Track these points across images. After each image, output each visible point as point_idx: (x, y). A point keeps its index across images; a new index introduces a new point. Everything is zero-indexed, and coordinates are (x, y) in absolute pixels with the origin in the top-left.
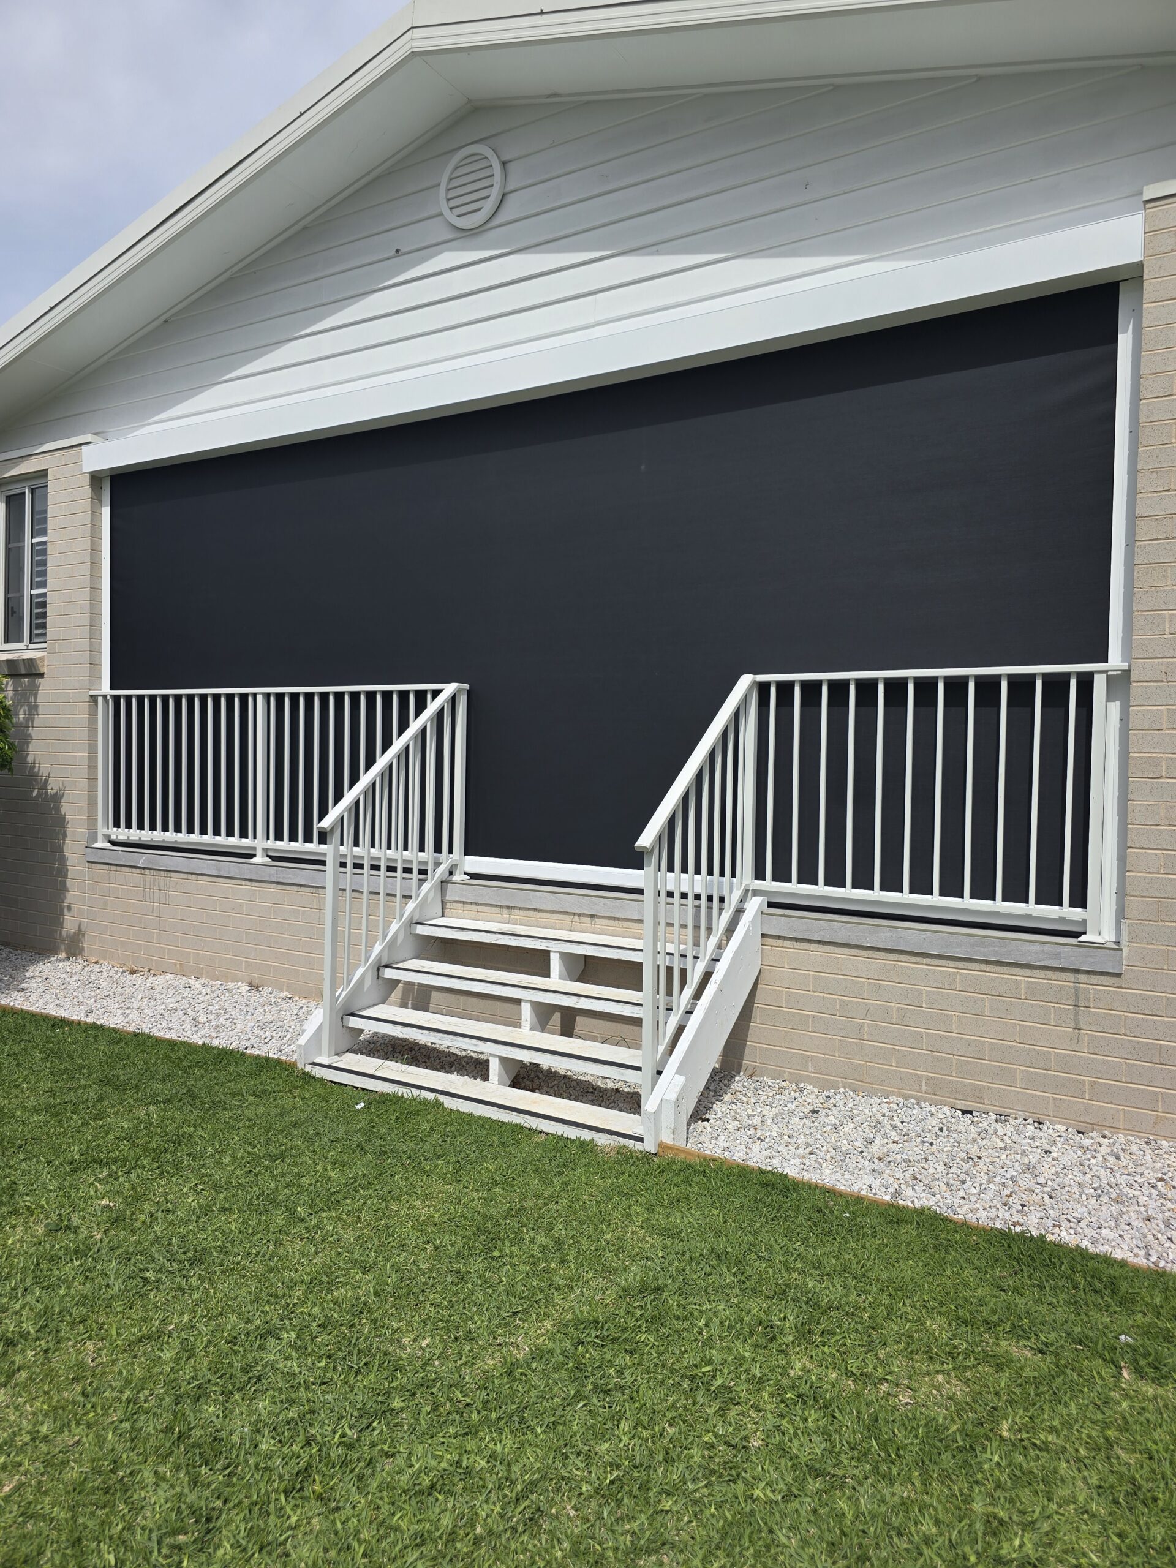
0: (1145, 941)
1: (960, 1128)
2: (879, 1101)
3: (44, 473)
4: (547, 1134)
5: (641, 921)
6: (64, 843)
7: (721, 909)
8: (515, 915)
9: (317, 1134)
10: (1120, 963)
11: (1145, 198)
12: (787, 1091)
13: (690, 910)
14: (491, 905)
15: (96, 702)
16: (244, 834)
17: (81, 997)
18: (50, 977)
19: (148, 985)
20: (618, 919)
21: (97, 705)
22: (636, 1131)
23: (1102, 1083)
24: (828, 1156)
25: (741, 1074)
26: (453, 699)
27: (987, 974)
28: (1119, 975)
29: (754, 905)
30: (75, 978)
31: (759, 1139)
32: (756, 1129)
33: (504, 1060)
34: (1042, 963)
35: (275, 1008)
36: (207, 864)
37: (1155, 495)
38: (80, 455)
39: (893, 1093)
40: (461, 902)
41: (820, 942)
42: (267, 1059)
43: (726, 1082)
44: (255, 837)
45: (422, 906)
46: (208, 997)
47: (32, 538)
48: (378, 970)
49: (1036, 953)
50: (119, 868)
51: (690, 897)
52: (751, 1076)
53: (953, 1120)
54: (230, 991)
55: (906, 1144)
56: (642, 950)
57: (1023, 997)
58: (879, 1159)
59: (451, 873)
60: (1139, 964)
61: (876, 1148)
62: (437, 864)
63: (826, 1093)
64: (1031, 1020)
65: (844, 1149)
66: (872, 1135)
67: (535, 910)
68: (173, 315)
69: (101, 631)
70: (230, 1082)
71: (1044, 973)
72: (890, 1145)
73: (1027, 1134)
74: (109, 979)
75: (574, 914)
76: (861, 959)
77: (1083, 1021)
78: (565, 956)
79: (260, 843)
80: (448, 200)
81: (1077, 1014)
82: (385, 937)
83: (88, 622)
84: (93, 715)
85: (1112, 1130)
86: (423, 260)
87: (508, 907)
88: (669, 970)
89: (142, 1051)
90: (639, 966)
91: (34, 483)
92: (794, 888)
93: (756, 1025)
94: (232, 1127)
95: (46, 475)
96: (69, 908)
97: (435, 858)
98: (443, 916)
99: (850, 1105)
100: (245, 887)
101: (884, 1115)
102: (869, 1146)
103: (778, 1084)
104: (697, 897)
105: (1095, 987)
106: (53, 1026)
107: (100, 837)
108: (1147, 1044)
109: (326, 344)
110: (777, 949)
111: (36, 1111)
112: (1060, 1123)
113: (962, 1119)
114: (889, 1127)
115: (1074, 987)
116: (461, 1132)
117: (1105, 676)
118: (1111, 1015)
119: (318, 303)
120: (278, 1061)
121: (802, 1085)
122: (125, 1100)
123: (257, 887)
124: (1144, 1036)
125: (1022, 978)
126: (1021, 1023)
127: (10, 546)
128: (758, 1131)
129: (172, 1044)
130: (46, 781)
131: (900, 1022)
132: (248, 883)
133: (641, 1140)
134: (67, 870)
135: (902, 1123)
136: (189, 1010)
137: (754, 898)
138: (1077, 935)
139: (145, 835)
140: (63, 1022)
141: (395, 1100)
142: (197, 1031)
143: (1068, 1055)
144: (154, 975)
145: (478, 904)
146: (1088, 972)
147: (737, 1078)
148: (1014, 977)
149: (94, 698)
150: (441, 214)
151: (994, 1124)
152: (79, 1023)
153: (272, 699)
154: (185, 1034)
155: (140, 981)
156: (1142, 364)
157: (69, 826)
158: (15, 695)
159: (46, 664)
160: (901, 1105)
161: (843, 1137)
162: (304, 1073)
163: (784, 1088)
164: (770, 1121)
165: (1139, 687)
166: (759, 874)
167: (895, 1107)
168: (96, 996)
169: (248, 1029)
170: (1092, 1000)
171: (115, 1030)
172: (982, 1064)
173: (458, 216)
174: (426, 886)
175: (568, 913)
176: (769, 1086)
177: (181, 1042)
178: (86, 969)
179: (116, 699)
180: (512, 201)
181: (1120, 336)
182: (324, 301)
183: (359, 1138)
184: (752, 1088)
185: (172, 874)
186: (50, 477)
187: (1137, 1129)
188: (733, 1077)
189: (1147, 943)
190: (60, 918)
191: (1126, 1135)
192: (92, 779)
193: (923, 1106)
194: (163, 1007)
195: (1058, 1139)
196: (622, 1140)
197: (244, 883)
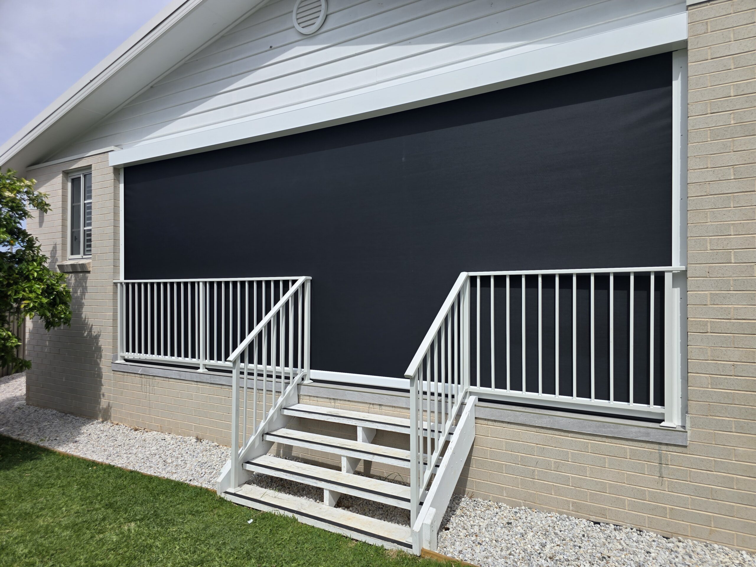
0: (700, 427)
1: (594, 534)
2: (545, 515)
3: (89, 167)
4: (357, 541)
5: (409, 409)
6: (100, 361)
7: (453, 403)
8: (338, 403)
9: (224, 544)
10: (686, 439)
11: (688, 4)
12: (492, 508)
13: (436, 402)
14: (325, 398)
15: (117, 286)
16: (193, 356)
17: (106, 446)
18: (92, 433)
19: (143, 438)
20: (395, 407)
21: (117, 287)
22: (408, 540)
23: (677, 509)
24: (520, 557)
25: (465, 496)
26: (303, 285)
27: (607, 444)
28: (685, 447)
29: (471, 401)
30: (105, 434)
31: (479, 543)
32: (476, 536)
33: (332, 492)
34: (639, 439)
35: (209, 453)
36: (174, 372)
37: (699, 170)
38: (107, 157)
39: (553, 511)
40: (308, 396)
41: (508, 423)
42: (201, 488)
43: (457, 501)
44: (199, 358)
45: (287, 399)
46: (173, 446)
47: (85, 200)
48: (263, 436)
49: (635, 432)
50: (128, 374)
51: (436, 395)
52: (471, 498)
53: (589, 529)
54: (185, 442)
55: (565, 547)
56: (409, 427)
57: (628, 458)
58: (550, 558)
59: (303, 379)
60: (697, 441)
61: (547, 550)
62: (295, 374)
63: (514, 510)
64: (633, 471)
65: (529, 551)
66: (544, 541)
67: (349, 401)
68: (156, 83)
69: (119, 248)
70: (178, 504)
71: (640, 444)
72: (555, 548)
73: (634, 539)
74: (122, 435)
75: (370, 404)
76: (532, 433)
77: (665, 473)
78: (365, 429)
79: (202, 361)
80: (297, 19)
81: (661, 468)
82: (266, 418)
83: (112, 245)
84: (115, 293)
85: (684, 537)
86: (285, 51)
87: (334, 399)
88: (425, 439)
89: (133, 483)
90: (408, 436)
91: (85, 172)
92: (493, 391)
93: (473, 468)
94: (175, 539)
95: (91, 168)
96: (103, 395)
97: (294, 371)
98: (299, 403)
99: (529, 518)
100: (194, 385)
101: (549, 526)
102: (543, 549)
103: (486, 503)
104: (440, 395)
105: (671, 453)
106: (88, 466)
107: (119, 357)
108: (704, 487)
109: (235, 96)
110: (484, 426)
111: (66, 528)
112: (652, 531)
113: (594, 528)
114: (553, 534)
115: (659, 453)
116: (307, 541)
117: (671, 274)
118: (681, 469)
119: (230, 75)
120: (207, 490)
121: (500, 504)
122: (118, 519)
123: (200, 385)
124: (701, 482)
125: (627, 446)
126: (628, 472)
127: (74, 204)
128: (478, 538)
129: (151, 478)
130: (92, 327)
131: (556, 470)
132: (196, 383)
133: (410, 546)
134: (102, 374)
135: (561, 531)
136: (163, 454)
137: (470, 397)
138: (660, 421)
139: (143, 356)
140: (94, 463)
141: (270, 517)
142: (165, 469)
143: (656, 492)
144: (147, 432)
145: (317, 397)
146: (667, 444)
147: (463, 499)
148: (623, 446)
149: (115, 284)
150: (294, 27)
151: (614, 532)
152: (102, 464)
153: (208, 285)
154: (158, 471)
155: (139, 436)
156: (689, 97)
157: (103, 351)
158: (75, 282)
159: (91, 266)
160: (558, 518)
161: (528, 543)
162: (221, 498)
163: (490, 506)
164: (484, 530)
165: (692, 280)
166: (473, 383)
167: (555, 519)
168: (114, 446)
169: (193, 467)
170: (669, 460)
171: (121, 469)
172: (605, 495)
173: (303, 27)
174: (289, 388)
175: (366, 403)
176: (482, 505)
177: (155, 476)
178: (112, 428)
179: (127, 284)
180: (331, 19)
181: (673, 82)
182: (233, 74)
183: (248, 547)
184: (472, 506)
185: (156, 378)
186: (93, 169)
187: (699, 537)
188: (461, 498)
189: (702, 428)
190: (98, 400)
191: (692, 540)
192: (115, 327)
193: (571, 519)
194: (149, 453)
195: (653, 543)
196: (400, 547)
197: (193, 383)
